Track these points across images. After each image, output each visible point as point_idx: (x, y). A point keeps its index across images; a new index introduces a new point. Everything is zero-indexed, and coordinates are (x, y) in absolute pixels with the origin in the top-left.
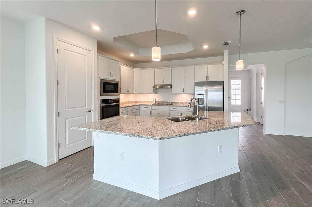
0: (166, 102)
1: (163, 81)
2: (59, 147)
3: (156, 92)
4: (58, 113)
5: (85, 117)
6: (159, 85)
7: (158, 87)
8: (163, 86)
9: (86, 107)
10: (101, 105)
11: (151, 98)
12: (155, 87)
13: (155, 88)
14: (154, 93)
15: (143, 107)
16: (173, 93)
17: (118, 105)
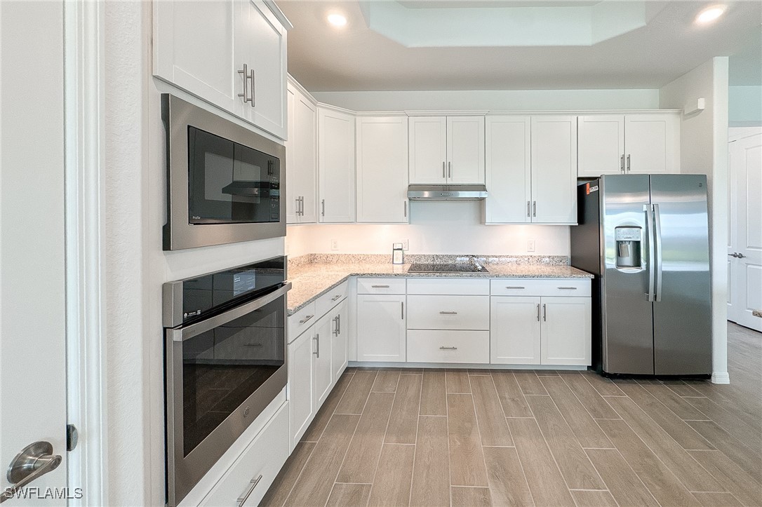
0: (450, 257)
1: (447, 169)
14: (407, 219)
15: (366, 284)
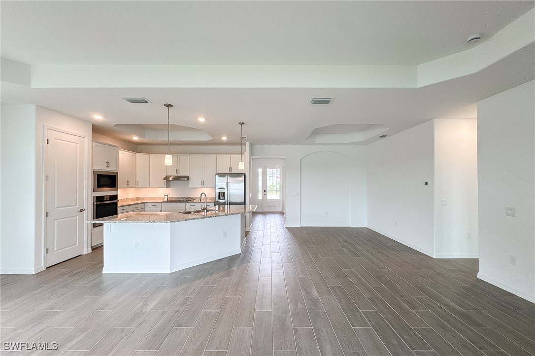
0: (182, 198)
1: (177, 171)
2: (47, 252)
3: (168, 186)
4: (47, 213)
5: (75, 217)
6: (172, 177)
7: (171, 179)
8: (178, 178)
9: (78, 206)
10: (95, 203)
11: (162, 192)
12: (167, 178)
13: (167, 180)
14: (165, 186)
16: (190, 186)
17: (116, 203)
